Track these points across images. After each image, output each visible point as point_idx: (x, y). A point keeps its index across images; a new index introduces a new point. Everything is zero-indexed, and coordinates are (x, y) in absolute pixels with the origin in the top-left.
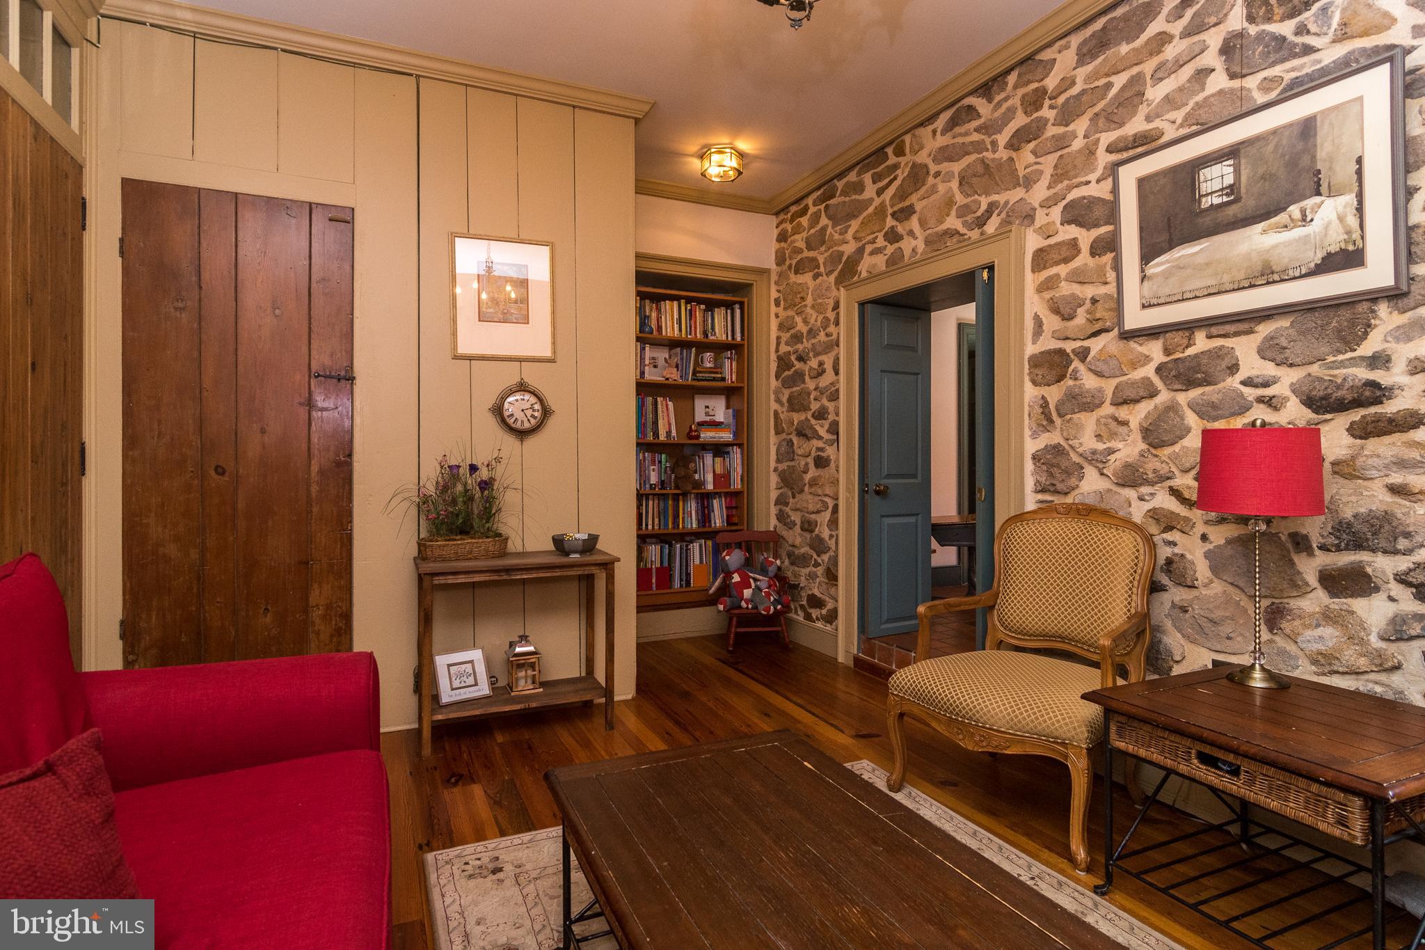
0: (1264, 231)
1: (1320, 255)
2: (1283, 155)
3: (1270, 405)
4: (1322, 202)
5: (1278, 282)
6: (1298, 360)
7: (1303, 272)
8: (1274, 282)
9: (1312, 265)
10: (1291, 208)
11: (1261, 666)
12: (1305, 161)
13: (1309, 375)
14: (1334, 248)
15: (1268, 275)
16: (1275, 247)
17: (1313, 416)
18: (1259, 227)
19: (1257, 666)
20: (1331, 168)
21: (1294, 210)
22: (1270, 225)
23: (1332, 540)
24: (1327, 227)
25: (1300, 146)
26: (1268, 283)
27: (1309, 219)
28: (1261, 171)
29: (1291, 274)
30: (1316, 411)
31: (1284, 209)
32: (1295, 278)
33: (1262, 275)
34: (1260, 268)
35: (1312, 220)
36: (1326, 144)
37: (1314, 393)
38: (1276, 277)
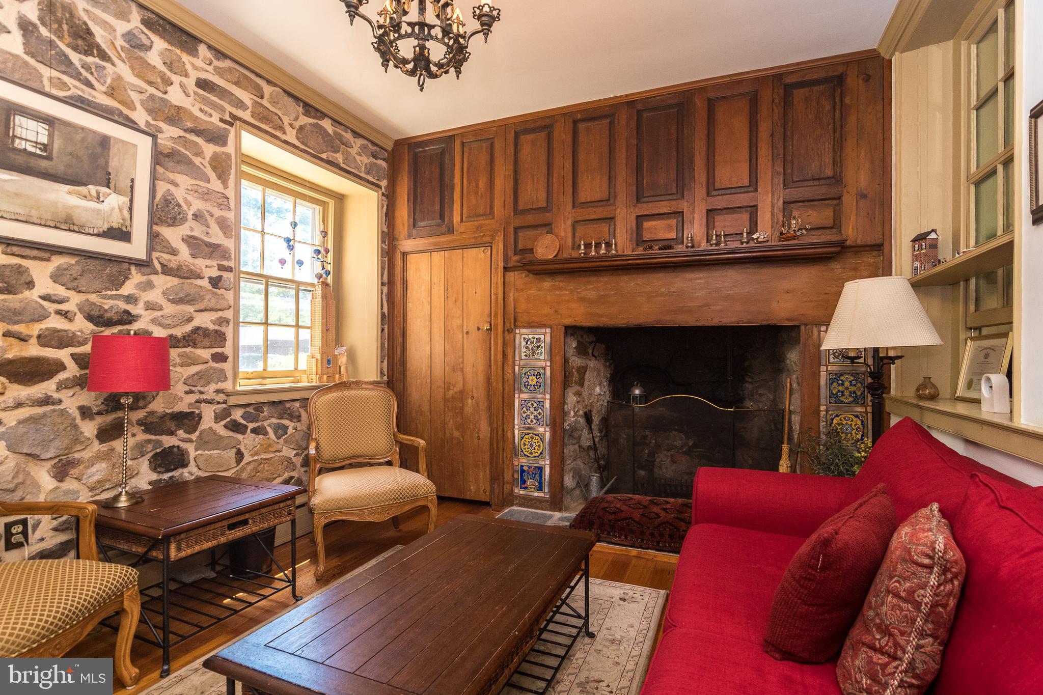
0: (69, 193)
1: (105, 227)
2: (87, 148)
3: (66, 317)
4: (109, 195)
5: (76, 232)
6: (84, 289)
7: (95, 232)
8: (74, 231)
9: (101, 230)
10: (90, 187)
11: (126, 492)
12: (101, 161)
13: (88, 300)
14: (115, 225)
15: (69, 224)
16: (78, 207)
17: (95, 328)
18: (67, 188)
19: (124, 492)
20: (116, 176)
21: (92, 189)
22: (74, 190)
23: (103, 407)
24: (112, 210)
25: (99, 150)
26: (69, 230)
27: (101, 199)
28: (70, 149)
29: (87, 230)
30: (96, 325)
31: (86, 185)
32: (89, 234)
33: (66, 223)
34: (64, 216)
35: (103, 201)
36: (115, 159)
37: (93, 313)
38: (76, 229)
